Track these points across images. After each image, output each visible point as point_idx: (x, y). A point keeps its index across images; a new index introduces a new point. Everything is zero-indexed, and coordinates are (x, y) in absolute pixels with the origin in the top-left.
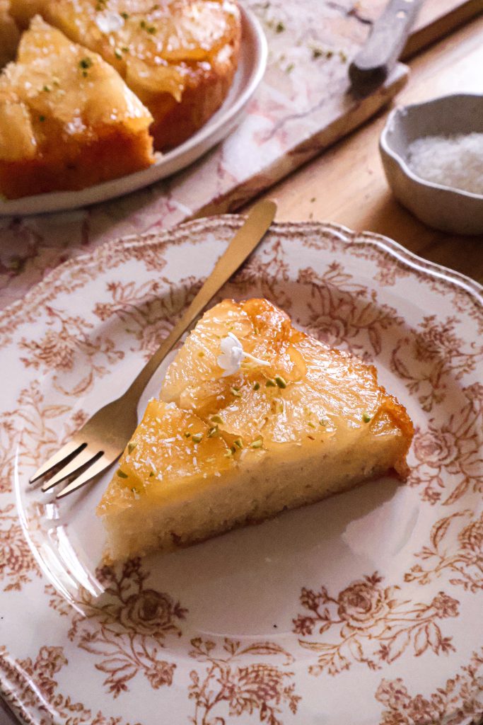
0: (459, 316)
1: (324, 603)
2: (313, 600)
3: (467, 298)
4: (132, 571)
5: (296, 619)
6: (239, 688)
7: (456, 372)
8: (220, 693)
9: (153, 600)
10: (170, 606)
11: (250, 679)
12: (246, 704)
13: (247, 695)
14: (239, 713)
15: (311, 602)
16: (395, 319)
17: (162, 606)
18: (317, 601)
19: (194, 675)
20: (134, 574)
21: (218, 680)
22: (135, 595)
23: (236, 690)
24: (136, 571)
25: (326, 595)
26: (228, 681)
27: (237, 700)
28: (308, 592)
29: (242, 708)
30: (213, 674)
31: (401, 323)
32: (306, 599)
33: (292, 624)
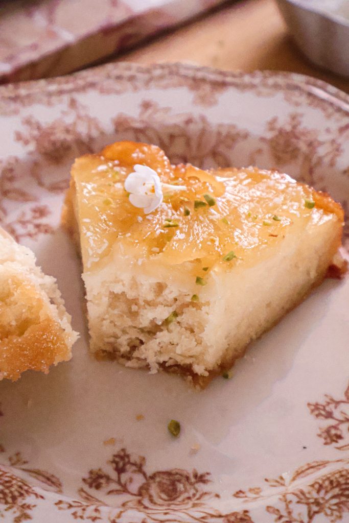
0: (300, 110)
1: (336, 407)
2: (324, 410)
3: (297, 93)
4: (124, 465)
5: (319, 432)
6: (323, 498)
7: (326, 160)
8: (309, 512)
9: (166, 480)
10: (188, 478)
11: (326, 487)
12: (340, 508)
13: (335, 501)
14: (340, 517)
15: (323, 412)
16: (238, 134)
17: (179, 481)
18: (327, 409)
19: (271, 510)
20: (128, 466)
21: (298, 502)
22: (144, 484)
23: (321, 501)
24: (129, 462)
25: (332, 400)
26: (308, 499)
27: (330, 508)
28: (314, 406)
29: (340, 512)
30: (288, 500)
31: (246, 136)
32: (317, 412)
33: (319, 438)
